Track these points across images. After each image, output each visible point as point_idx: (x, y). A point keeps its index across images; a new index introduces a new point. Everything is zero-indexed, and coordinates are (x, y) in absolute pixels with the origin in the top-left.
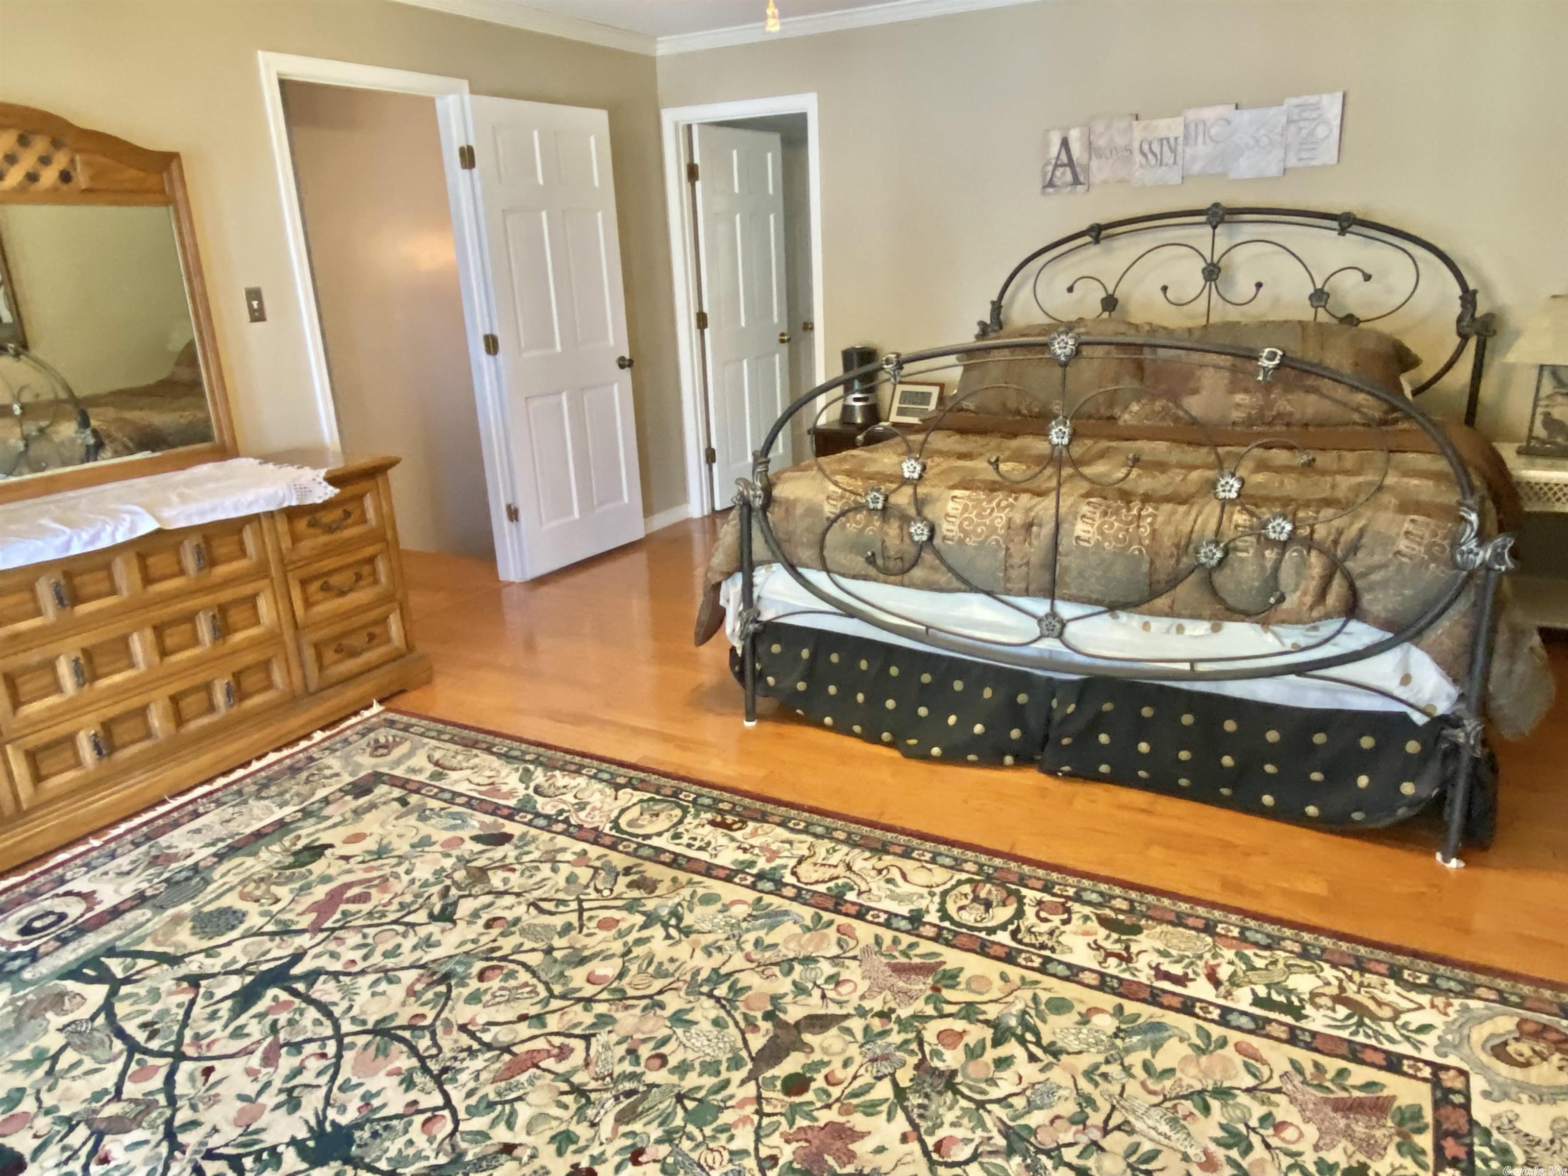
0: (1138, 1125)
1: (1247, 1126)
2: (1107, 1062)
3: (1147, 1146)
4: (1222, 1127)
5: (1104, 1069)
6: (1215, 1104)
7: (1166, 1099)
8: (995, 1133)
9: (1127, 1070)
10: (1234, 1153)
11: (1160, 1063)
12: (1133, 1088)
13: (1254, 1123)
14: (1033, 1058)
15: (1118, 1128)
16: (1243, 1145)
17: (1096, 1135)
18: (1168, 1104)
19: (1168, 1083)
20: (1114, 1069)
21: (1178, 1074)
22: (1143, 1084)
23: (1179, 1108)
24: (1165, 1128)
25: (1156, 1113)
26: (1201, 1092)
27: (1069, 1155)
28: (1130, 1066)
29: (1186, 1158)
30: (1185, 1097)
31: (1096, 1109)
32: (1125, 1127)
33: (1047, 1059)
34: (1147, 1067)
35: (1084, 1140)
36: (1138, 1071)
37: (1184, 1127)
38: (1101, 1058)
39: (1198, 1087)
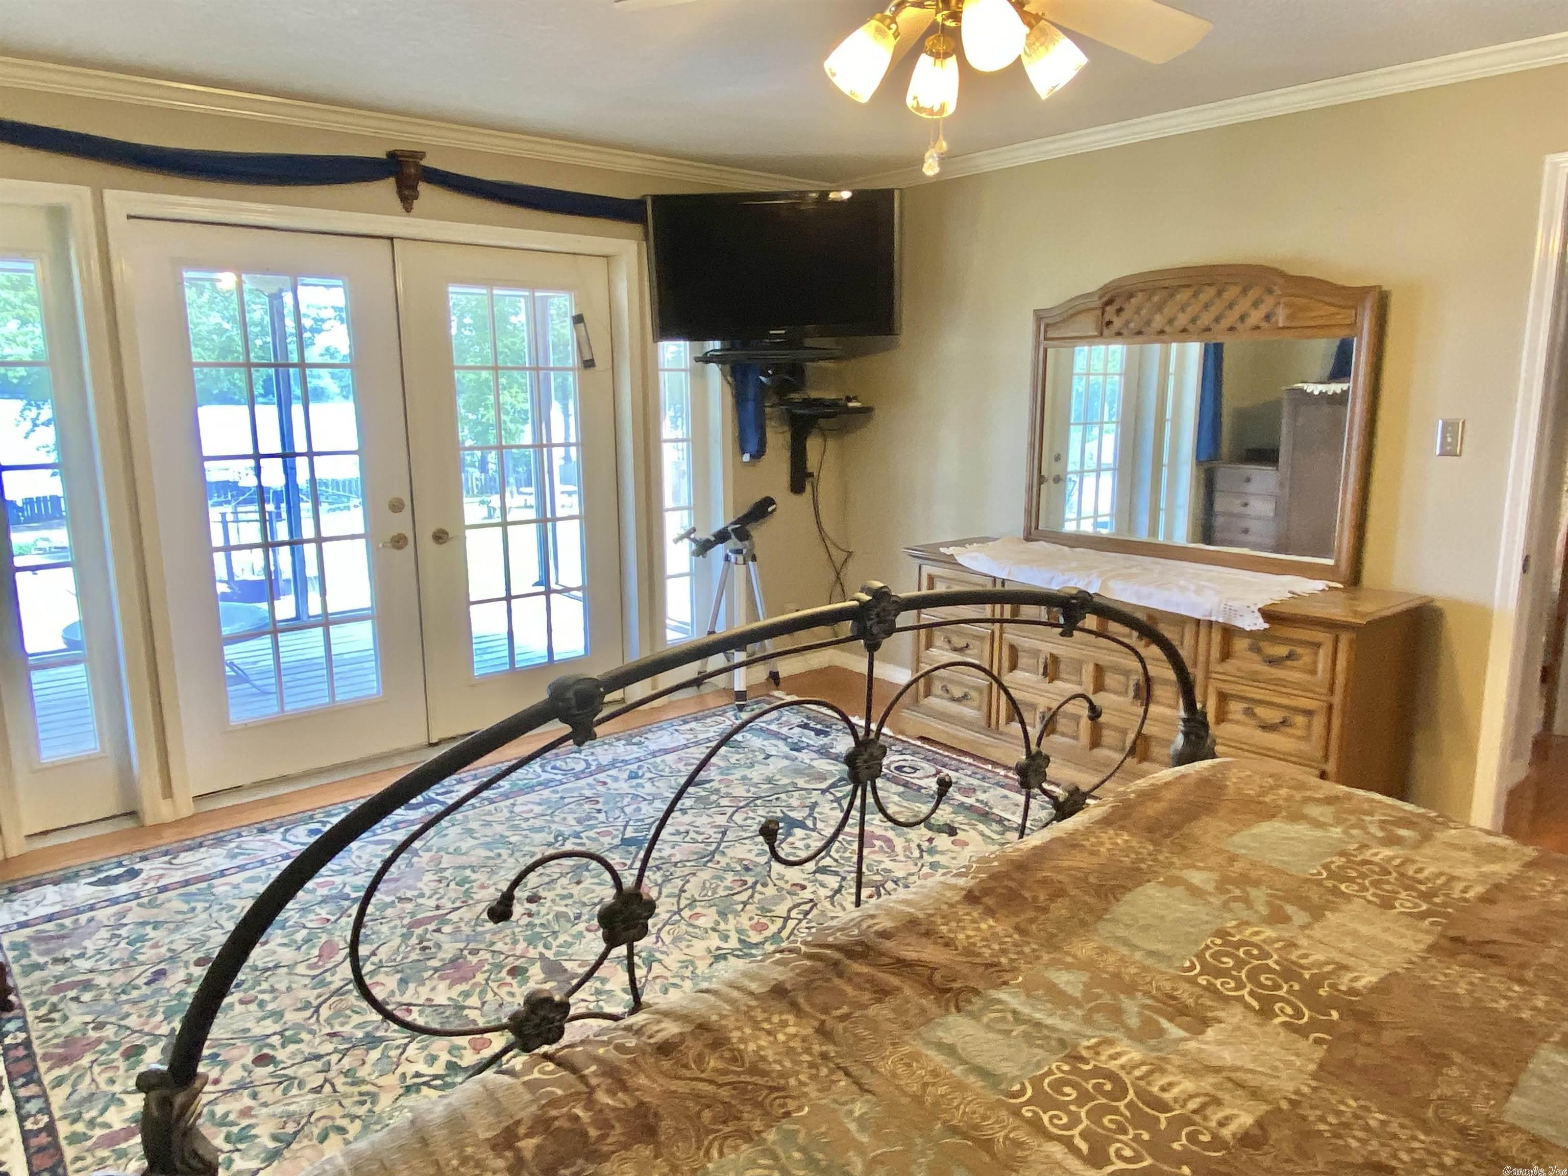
0: (311, 1096)
1: (238, 1150)
2: (370, 1111)
3: (295, 1091)
4: (256, 1136)
5: (368, 1106)
6: (271, 1145)
7: (308, 1122)
8: (388, 1034)
9: (354, 1118)
10: (235, 1129)
11: (334, 1139)
12: (336, 1111)
13: (236, 1156)
14: (418, 1075)
15: (322, 1086)
16: (233, 1138)
17: (330, 1075)
18: (303, 1122)
19: (316, 1131)
20: (362, 1111)
21: (315, 1142)
22: (332, 1118)
23: (295, 1125)
24: (292, 1108)
25: (307, 1110)
26: (289, 1145)
27: (335, 1058)
28: (352, 1122)
29: (265, 1105)
30: (296, 1133)
31: (345, 1084)
32: (318, 1090)
33: (409, 1082)
34: (342, 1130)
35: (334, 1068)
36: (344, 1123)
37: (281, 1117)
38: (377, 1109)
39: (294, 1146)
